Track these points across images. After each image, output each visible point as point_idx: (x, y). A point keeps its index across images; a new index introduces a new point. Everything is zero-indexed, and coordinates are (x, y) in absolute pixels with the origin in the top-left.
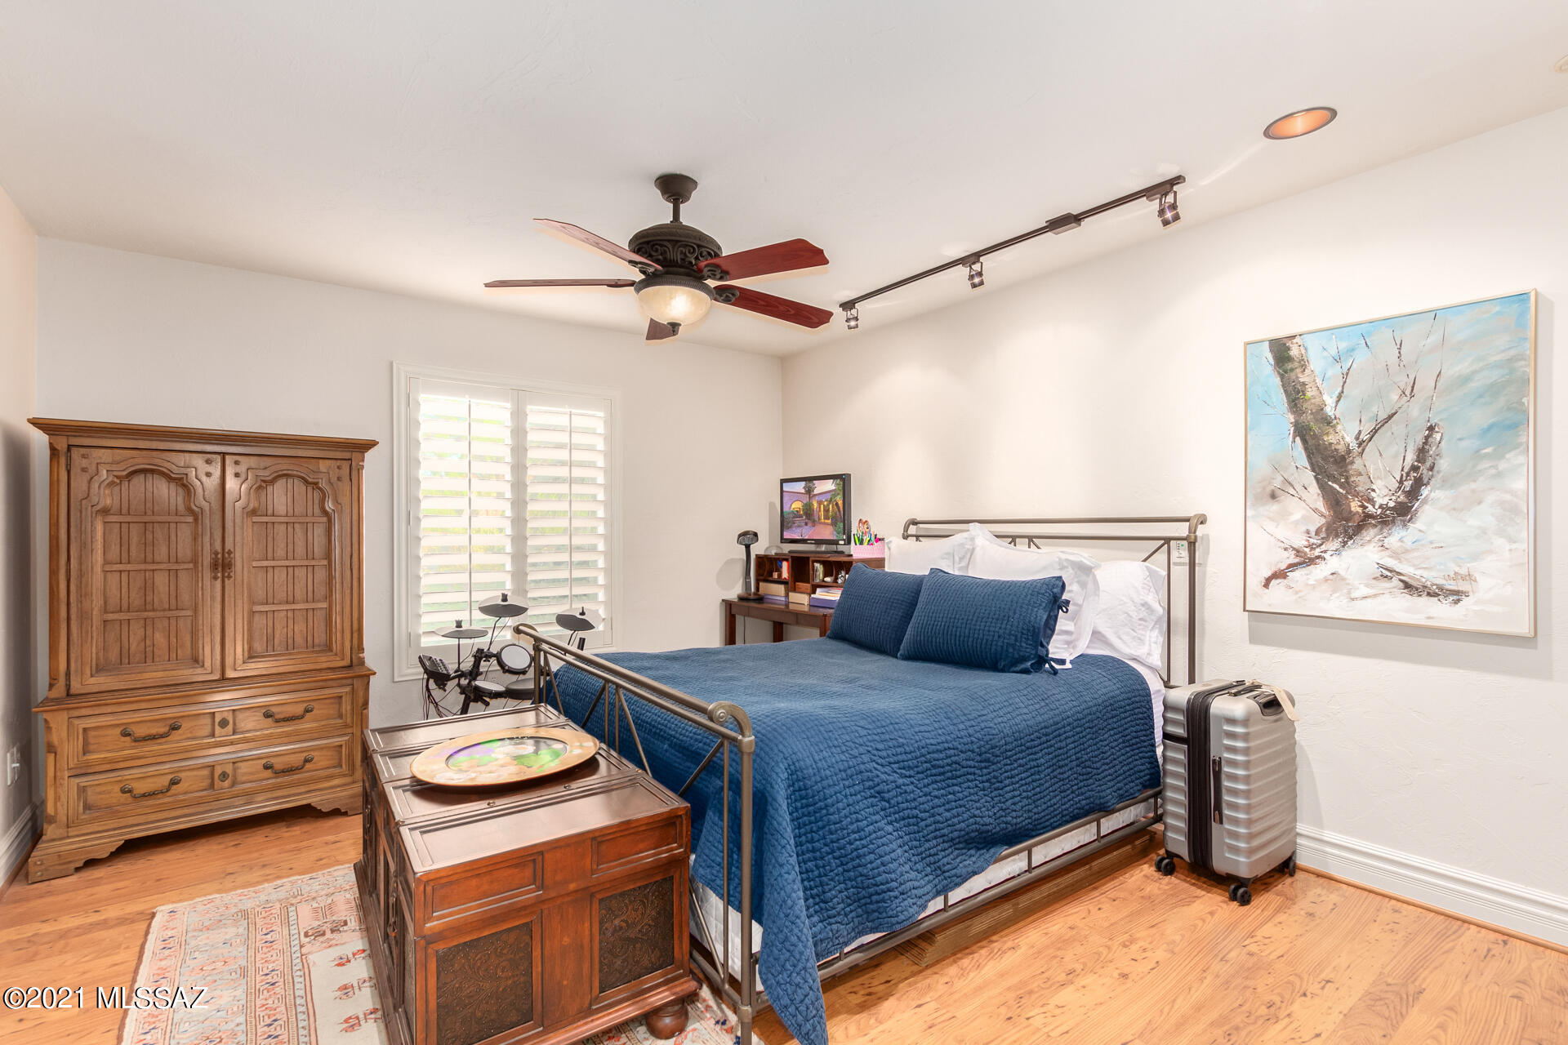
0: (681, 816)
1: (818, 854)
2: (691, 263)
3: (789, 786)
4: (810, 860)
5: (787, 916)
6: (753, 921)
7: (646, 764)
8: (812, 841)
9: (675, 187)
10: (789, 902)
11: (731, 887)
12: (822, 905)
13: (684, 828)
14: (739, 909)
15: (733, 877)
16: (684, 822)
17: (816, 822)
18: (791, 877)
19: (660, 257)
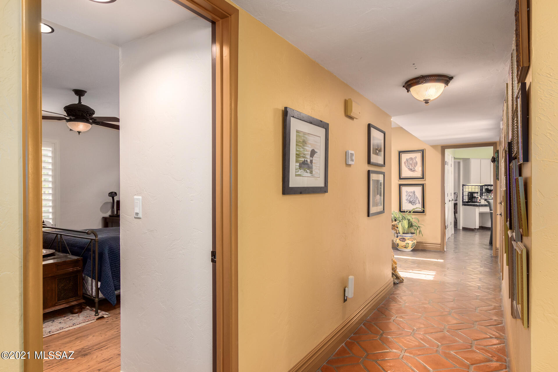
0: (80, 260)
1: (117, 267)
2: (85, 116)
3: (109, 251)
4: (114, 268)
5: (106, 276)
6: (99, 282)
7: (70, 252)
8: (115, 264)
9: (80, 93)
10: (107, 274)
11: (93, 275)
12: (118, 278)
13: (81, 263)
14: (95, 279)
15: (94, 272)
16: (81, 262)
17: (116, 259)
18: (108, 269)
19: (74, 114)
